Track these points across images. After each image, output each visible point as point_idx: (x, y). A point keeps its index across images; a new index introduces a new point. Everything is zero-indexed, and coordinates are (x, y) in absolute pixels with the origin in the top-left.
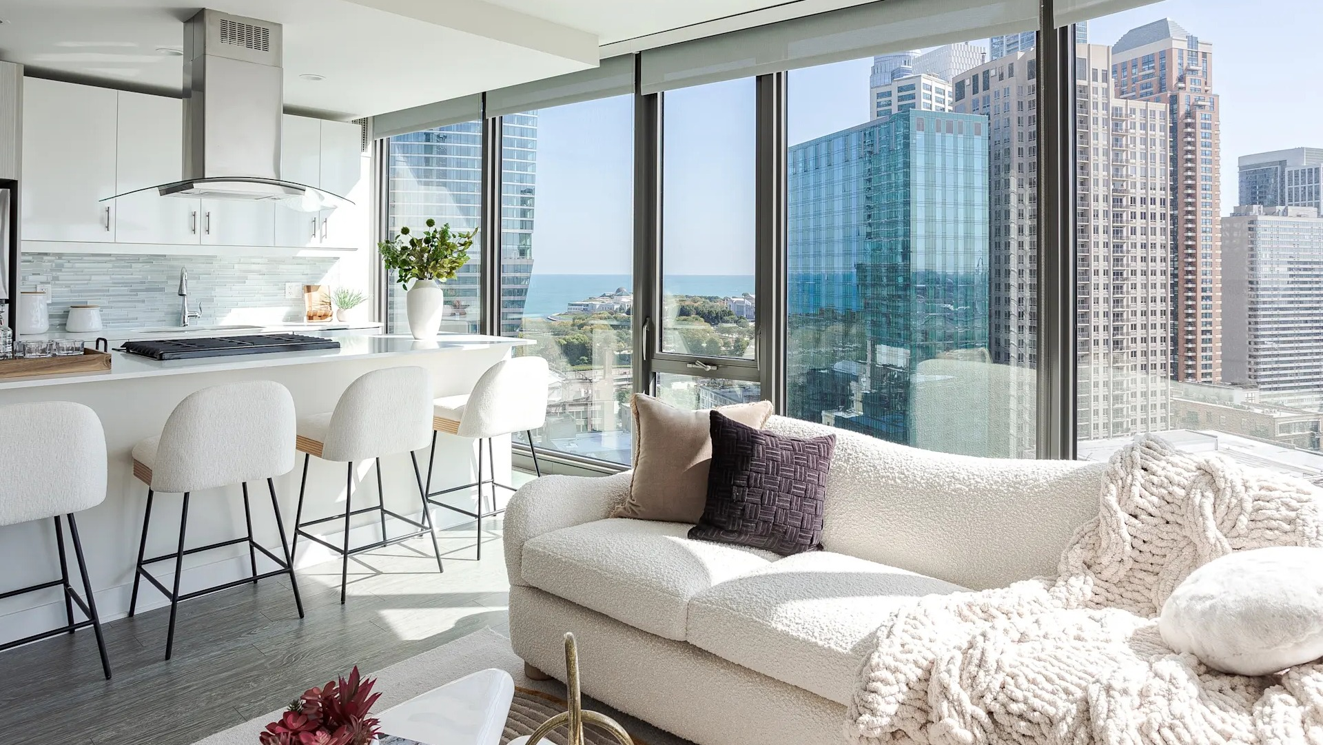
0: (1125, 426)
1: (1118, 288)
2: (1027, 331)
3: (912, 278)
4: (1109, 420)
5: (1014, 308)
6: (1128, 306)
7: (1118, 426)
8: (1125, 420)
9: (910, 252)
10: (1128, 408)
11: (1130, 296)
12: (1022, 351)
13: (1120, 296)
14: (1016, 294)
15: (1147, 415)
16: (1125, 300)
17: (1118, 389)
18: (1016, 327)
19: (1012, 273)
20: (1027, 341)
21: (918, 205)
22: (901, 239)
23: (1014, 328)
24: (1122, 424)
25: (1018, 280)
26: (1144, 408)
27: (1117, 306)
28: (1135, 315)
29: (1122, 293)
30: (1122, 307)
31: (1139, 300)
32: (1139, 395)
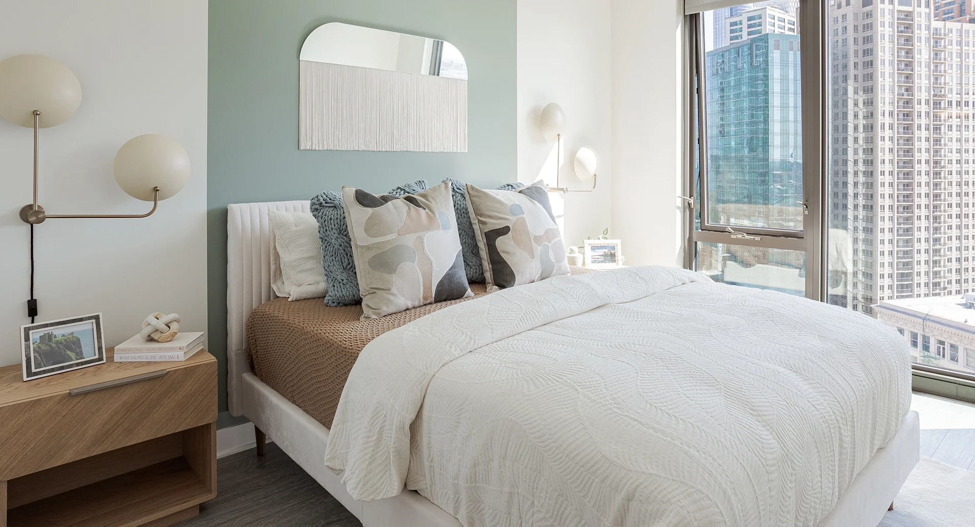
0: (942, 285)
1: (937, 174)
2: (861, 209)
3: (771, 166)
4: (929, 280)
5: (851, 190)
6: (945, 189)
7: (936, 285)
8: (943, 280)
9: (768, 146)
10: (944, 271)
11: (947, 181)
12: (856, 224)
13: (939, 180)
14: (852, 179)
15: (961, 277)
16: (943, 184)
17: (936, 256)
18: (852, 205)
19: (849, 162)
20: (861, 217)
21: (775, 109)
22: (761, 136)
23: (850, 206)
24: (939, 283)
25: (854, 169)
26: (958, 271)
27: (936, 189)
28: (951, 196)
29: (940, 178)
30: (940, 189)
31: (954, 184)
32: (954, 260)
